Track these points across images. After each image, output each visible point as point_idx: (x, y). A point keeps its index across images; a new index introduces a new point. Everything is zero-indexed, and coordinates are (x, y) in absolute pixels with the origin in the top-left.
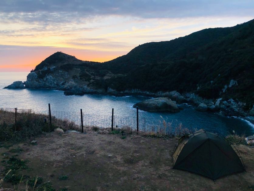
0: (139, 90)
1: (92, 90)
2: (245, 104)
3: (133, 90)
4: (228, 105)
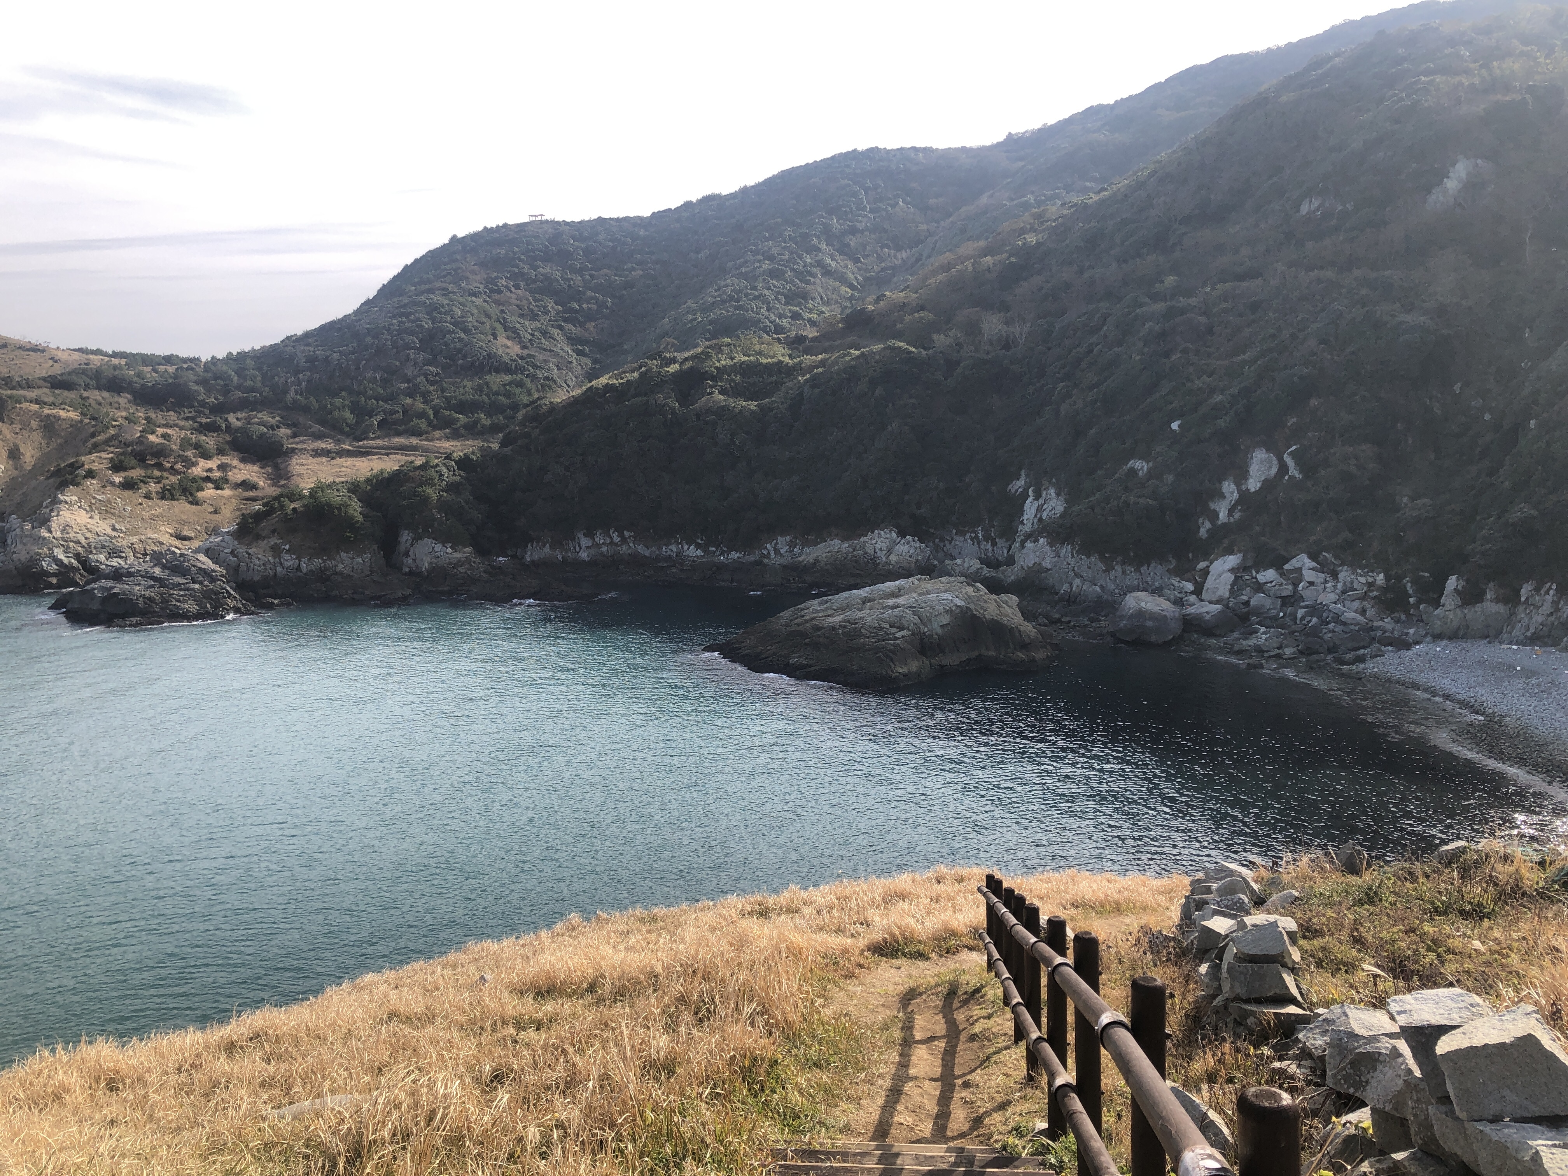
0: (624, 540)
1: (289, 560)
2: (1380, 578)
3: (585, 542)
4: (1287, 590)
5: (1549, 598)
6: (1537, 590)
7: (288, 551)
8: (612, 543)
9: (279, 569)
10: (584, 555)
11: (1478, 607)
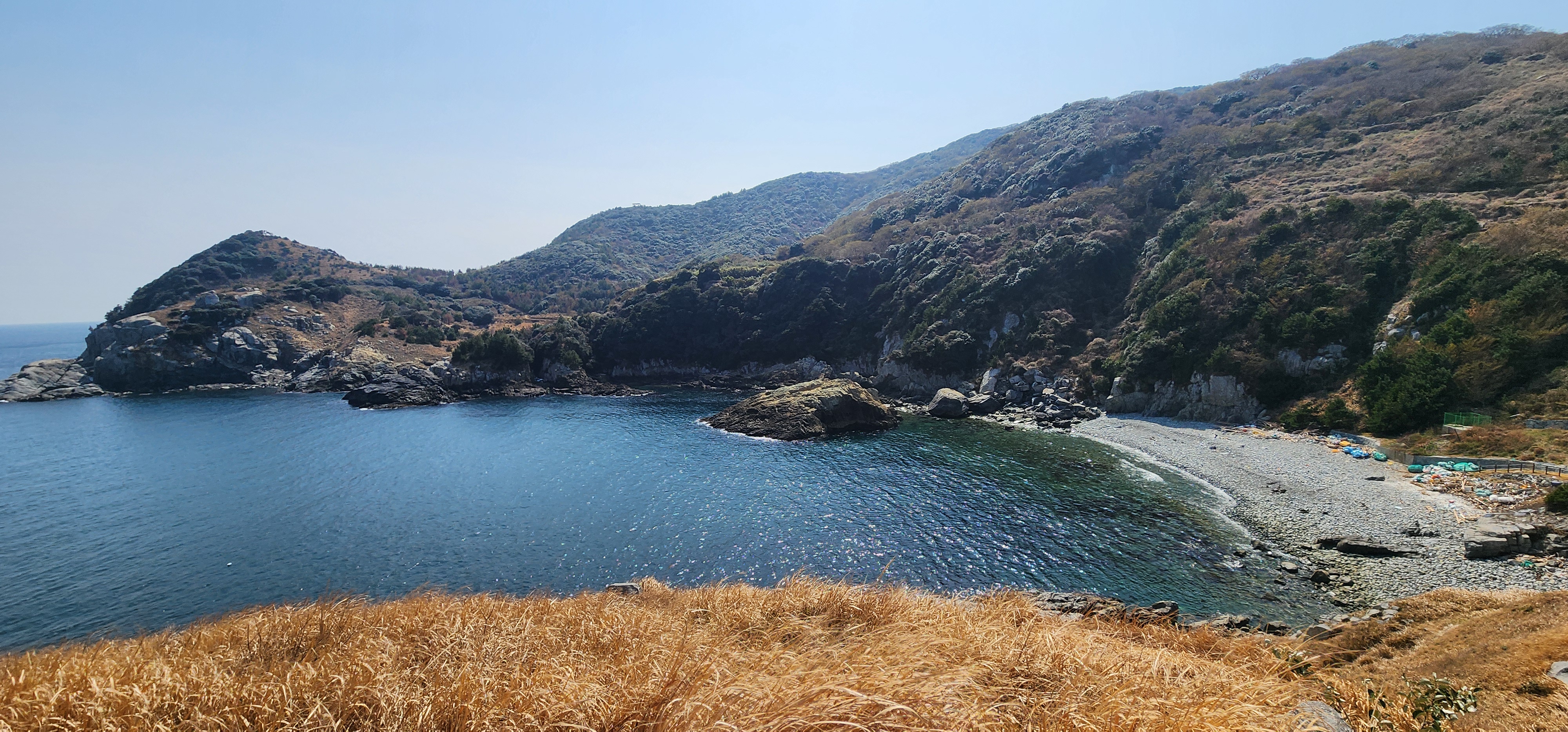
0: (666, 365)
1: (479, 374)
3: (645, 365)
4: (1026, 388)
5: (1170, 389)
6: (1163, 385)
7: (479, 369)
8: (660, 366)
9: (474, 379)
10: (644, 373)
11: (1131, 395)
